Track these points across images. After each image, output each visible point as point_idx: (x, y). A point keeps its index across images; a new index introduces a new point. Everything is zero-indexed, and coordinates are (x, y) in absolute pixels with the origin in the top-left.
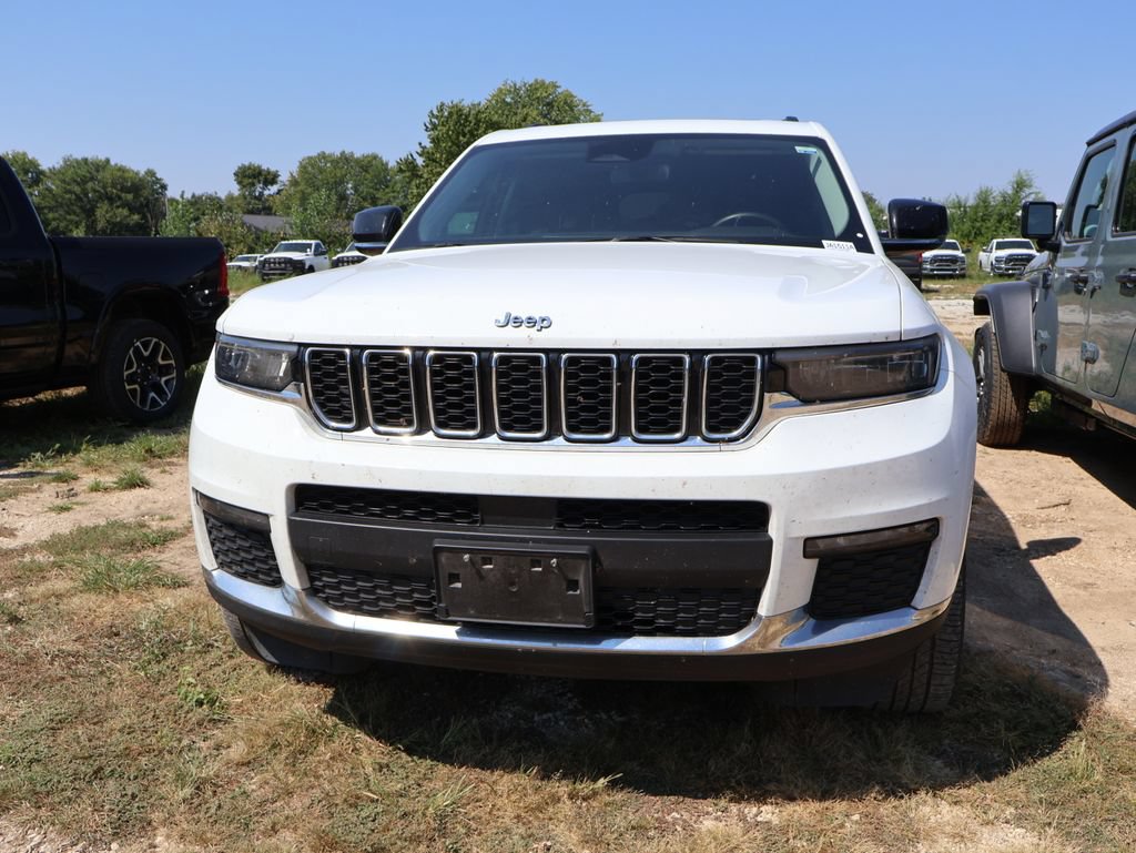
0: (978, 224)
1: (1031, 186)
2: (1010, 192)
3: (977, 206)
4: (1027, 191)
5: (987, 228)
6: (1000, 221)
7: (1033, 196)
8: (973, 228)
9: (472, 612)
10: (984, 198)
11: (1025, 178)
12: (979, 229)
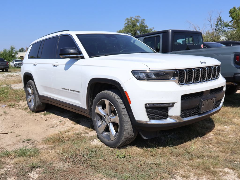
0: (5, 57)
1: (14, 49)
2: (10, 50)
3: (4, 53)
4: (14, 50)
5: (7, 58)
6: (9, 56)
7: (15, 51)
8: (4, 58)
9: (204, 111)
10: (5, 51)
11: (13, 47)
12: (5, 58)
